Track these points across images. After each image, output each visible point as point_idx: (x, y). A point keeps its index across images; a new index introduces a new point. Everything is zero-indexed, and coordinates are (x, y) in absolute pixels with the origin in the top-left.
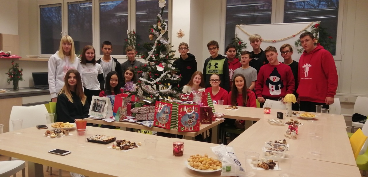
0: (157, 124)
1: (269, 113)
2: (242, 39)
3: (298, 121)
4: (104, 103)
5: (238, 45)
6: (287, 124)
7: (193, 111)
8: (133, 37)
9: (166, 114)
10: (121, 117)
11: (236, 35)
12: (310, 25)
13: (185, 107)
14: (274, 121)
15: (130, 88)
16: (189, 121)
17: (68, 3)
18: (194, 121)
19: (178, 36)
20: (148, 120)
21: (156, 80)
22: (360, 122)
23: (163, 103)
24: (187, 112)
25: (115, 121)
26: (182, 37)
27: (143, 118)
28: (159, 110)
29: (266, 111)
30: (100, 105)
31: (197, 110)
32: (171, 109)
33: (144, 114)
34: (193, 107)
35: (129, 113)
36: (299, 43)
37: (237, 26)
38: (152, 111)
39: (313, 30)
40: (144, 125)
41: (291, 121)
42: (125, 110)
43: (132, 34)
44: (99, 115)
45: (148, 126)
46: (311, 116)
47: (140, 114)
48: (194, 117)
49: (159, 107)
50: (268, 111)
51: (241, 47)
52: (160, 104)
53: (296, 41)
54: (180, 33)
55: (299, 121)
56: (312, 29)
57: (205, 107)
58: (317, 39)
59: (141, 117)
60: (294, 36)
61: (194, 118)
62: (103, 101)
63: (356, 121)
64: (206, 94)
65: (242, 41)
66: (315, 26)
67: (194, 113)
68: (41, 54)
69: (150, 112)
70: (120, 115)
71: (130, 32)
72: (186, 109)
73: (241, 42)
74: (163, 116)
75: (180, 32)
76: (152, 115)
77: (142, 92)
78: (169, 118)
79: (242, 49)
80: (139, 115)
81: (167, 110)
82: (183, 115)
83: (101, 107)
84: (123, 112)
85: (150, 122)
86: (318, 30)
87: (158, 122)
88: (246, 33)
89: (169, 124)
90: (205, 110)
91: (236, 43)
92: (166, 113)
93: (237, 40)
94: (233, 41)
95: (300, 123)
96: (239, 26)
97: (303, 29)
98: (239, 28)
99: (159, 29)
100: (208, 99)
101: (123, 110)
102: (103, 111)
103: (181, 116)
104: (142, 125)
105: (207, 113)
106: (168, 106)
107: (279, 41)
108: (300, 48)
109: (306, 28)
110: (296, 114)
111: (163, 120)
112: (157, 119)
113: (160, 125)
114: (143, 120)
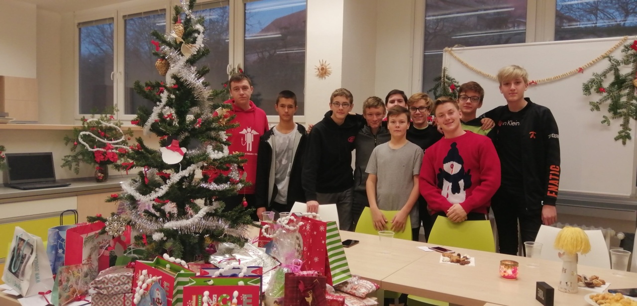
1: (513, 278)
2: (457, 80)
5: (449, 92)
11: (445, 70)
12: (620, 44)
13: (206, 293)
17: (124, 16)
19: (318, 75)
21: (156, 191)
23: (152, 272)
25: (49, 305)
26: (326, 77)
29: (505, 272)
32: (170, 294)
33: (113, 295)
34: (236, 293)
36: (594, 87)
37: (446, 51)
39: (627, 56)
44: (16, 286)
47: (102, 294)
50: (510, 272)
52: (145, 272)
53: (586, 82)
56: (624, 53)
57: (303, 277)
60: (581, 70)
64: (321, 229)
66: (633, 47)
68: (80, 113)
71: (234, 70)
73: (455, 86)
75: (322, 65)
80: (101, 299)
81: (160, 297)
84: (73, 280)
88: (466, 66)
90: (302, 286)
91: (445, 89)
92: (156, 305)
93: (447, 82)
94: (437, 83)
96: (452, 50)
97: (603, 54)
98: (452, 55)
101: (75, 273)
106: (162, 285)
107: (544, 83)
108: (596, 98)
109: (610, 51)
110: (594, 281)
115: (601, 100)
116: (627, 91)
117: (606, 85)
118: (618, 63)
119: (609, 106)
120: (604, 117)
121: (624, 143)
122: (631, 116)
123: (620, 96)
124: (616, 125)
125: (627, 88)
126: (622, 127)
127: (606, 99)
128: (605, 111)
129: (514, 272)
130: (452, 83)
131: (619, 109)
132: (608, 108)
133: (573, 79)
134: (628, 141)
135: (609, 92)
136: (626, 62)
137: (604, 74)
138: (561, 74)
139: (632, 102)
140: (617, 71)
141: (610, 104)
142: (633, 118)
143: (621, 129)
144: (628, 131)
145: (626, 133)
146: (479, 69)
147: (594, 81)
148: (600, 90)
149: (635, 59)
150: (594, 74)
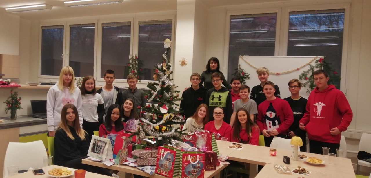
0: (159, 171)
1: (274, 155)
2: (245, 70)
3: (306, 169)
4: (104, 144)
5: (241, 75)
6: (294, 171)
7: (198, 160)
8: (135, 62)
9: (168, 162)
10: (121, 160)
11: (239, 66)
12: (315, 59)
13: (189, 156)
14: (281, 168)
15: (131, 125)
16: (193, 171)
17: (70, 25)
18: (198, 171)
19: (181, 65)
20: (149, 165)
21: (159, 123)
22: (366, 161)
23: (166, 149)
24: (191, 161)
25: (115, 164)
26: (185, 65)
27: (144, 163)
28: (161, 157)
29: (272, 153)
30: (99, 146)
31: (201, 159)
32: (175, 156)
33: (145, 158)
34: (198, 156)
35: (130, 155)
36: (304, 77)
37: (240, 57)
38: (154, 156)
39: (317, 65)
40: (145, 171)
41: (298, 169)
42: (125, 153)
43: (135, 59)
44: (99, 157)
45: (150, 173)
46: (318, 162)
47: (141, 158)
48: (198, 166)
49: (162, 153)
50: (273, 153)
51: (244, 78)
52: (163, 150)
53: (300, 75)
54: (183, 62)
55: (307, 167)
56: (316, 63)
59: (142, 162)
60: (298, 69)
61: (199, 168)
62: (104, 142)
63: (362, 160)
64: (210, 136)
65: (245, 72)
66: (320, 60)
67: (198, 163)
68: (41, 75)
69: (151, 156)
70: (121, 158)
71: (132, 57)
72: (190, 158)
73: (244, 73)
74: (166, 164)
75: (183, 60)
76: (153, 160)
77: (144, 134)
78: (172, 166)
79: (245, 80)
80: (141, 160)
81: (170, 158)
82: (187, 165)
83: (101, 148)
84: (123, 154)
85: (152, 168)
86: (322, 65)
87: (160, 169)
88: (249, 64)
89: (172, 173)
90: (210, 156)
91: (239, 74)
93: (240, 71)
94: (236, 71)
95: (308, 172)
96: (243, 57)
97: (307, 63)
99: (164, 70)
100: (212, 140)
101: (124, 152)
102: (103, 152)
103: (184, 166)
104: (143, 171)
105: (212, 159)
106: (171, 153)
107: (283, 74)
108: (304, 81)
109: (310, 62)
110: (303, 156)
111: (166, 168)
112: (159, 166)
113: (162, 172)
114: (144, 165)
115: (306, 83)
117: (308, 76)
118: (313, 67)
120: (307, 90)
127: (308, 82)
128: (308, 88)
129: (275, 153)
130: (243, 71)
131: (314, 87)
132: (309, 86)
133: (295, 73)
135: (310, 79)
136: (317, 67)
137: (308, 72)
138: (289, 70)
140: (313, 70)
146: (254, 66)
147: (303, 74)
148: (306, 78)
149: (321, 65)
150: (303, 71)
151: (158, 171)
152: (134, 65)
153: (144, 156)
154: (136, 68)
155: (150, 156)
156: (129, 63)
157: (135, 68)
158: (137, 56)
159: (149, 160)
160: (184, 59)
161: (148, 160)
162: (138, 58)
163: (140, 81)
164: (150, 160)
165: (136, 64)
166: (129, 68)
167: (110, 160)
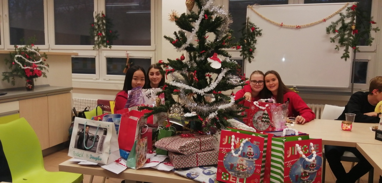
0: (225, 178)
1: (349, 130)
2: (255, 24)
4: (103, 133)
5: (250, 32)
8: (102, 21)
9: (247, 159)
10: (138, 159)
11: (248, 18)
12: (346, 7)
13: (297, 145)
16: (303, 174)
19: (170, 20)
20: (198, 167)
23: (240, 136)
24: (304, 156)
25: (128, 168)
27: (188, 163)
29: (346, 127)
30: (93, 137)
31: (317, 150)
32: (261, 147)
33: (191, 154)
34: (312, 144)
36: (332, 30)
37: (249, 7)
38: (205, 148)
39: (349, 13)
43: (101, 16)
44: (93, 158)
45: (208, 182)
47: (181, 154)
48: (313, 164)
49: (233, 144)
51: (255, 34)
52: (233, 136)
53: (328, 27)
54: (174, 16)
56: (347, 11)
58: (354, 24)
59: (185, 161)
60: (325, 20)
62: (101, 129)
65: (256, 26)
66: (352, 8)
70: (137, 155)
71: (98, 15)
72: (301, 150)
73: (254, 28)
74: (241, 162)
75: (173, 13)
76: (205, 155)
78: (257, 167)
79: (255, 37)
80: (182, 158)
81: (252, 151)
83: (96, 141)
84: (141, 149)
85: (206, 171)
86: (355, 13)
88: (261, 16)
91: (248, 30)
92: (246, 157)
93: (249, 26)
94: (244, 26)
96: (252, 7)
97: (336, 11)
101: (142, 145)
102: (101, 148)
103: (289, 166)
107: (305, 27)
108: (333, 36)
109: (340, 10)
111: (241, 171)
112: (226, 167)
113: (233, 180)
114: (189, 166)
115: (335, 37)
116: (348, 32)
117: (338, 28)
118: (344, 17)
119: (339, 40)
120: (336, 46)
121: (346, 60)
122: (350, 45)
123: (344, 35)
124: (342, 50)
125: (348, 30)
126: (345, 51)
127: (338, 36)
128: (337, 43)
130: (252, 26)
131: (344, 41)
132: (338, 41)
133: (321, 25)
134: (348, 59)
135: (339, 32)
136: (348, 17)
137: (337, 23)
138: (314, 22)
139: (350, 38)
140: (343, 21)
141: (340, 39)
142: (351, 46)
143: (344, 52)
144: (348, 53)
145: (347, 54)
146: (268, 19)
147: (332, 26)
148: (334, 31)
149: (353, 14)
150: (332, 22)
151: (222, 177)
152: (101, 26)
153: (188, 150)
154: (104, 29)
155: (198, 148)
156: (94, 23)
157: (102, 30)
158: (104, 13)
159: (197, 156)
160: (175, 11)
161: (195, 157)
162: (105, 15)
163: (110, 47)
164: (199, 156)
165: (103, 24)
166: (94, 29)
167: (117, 161)
